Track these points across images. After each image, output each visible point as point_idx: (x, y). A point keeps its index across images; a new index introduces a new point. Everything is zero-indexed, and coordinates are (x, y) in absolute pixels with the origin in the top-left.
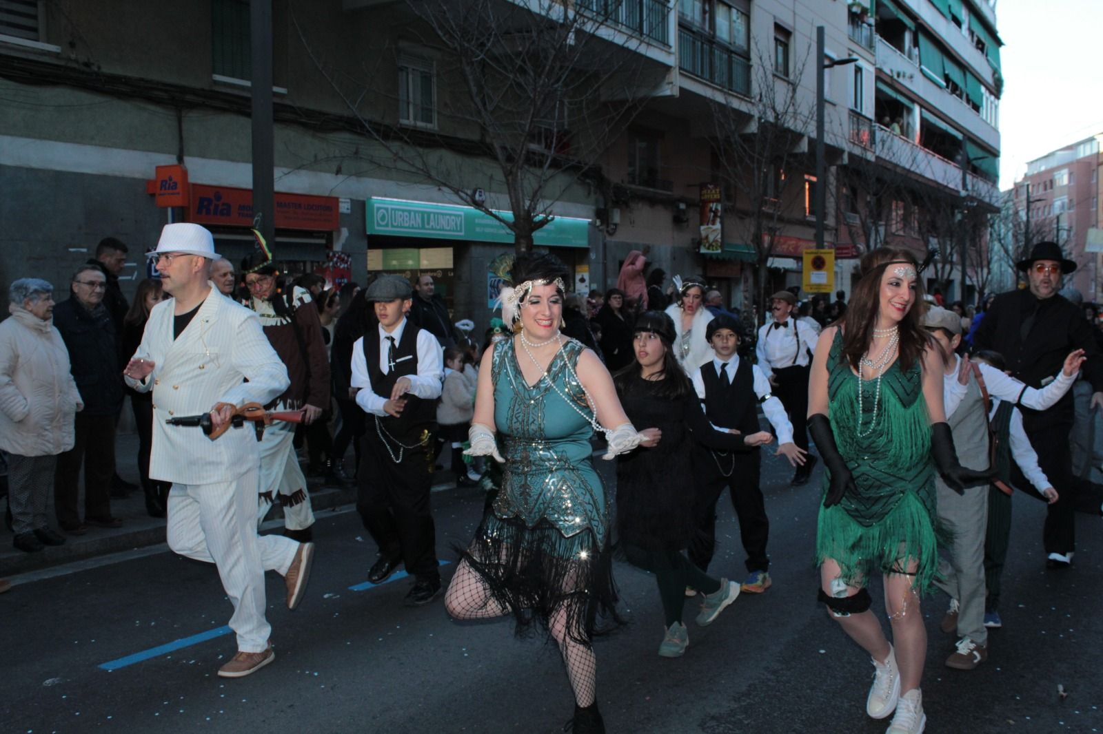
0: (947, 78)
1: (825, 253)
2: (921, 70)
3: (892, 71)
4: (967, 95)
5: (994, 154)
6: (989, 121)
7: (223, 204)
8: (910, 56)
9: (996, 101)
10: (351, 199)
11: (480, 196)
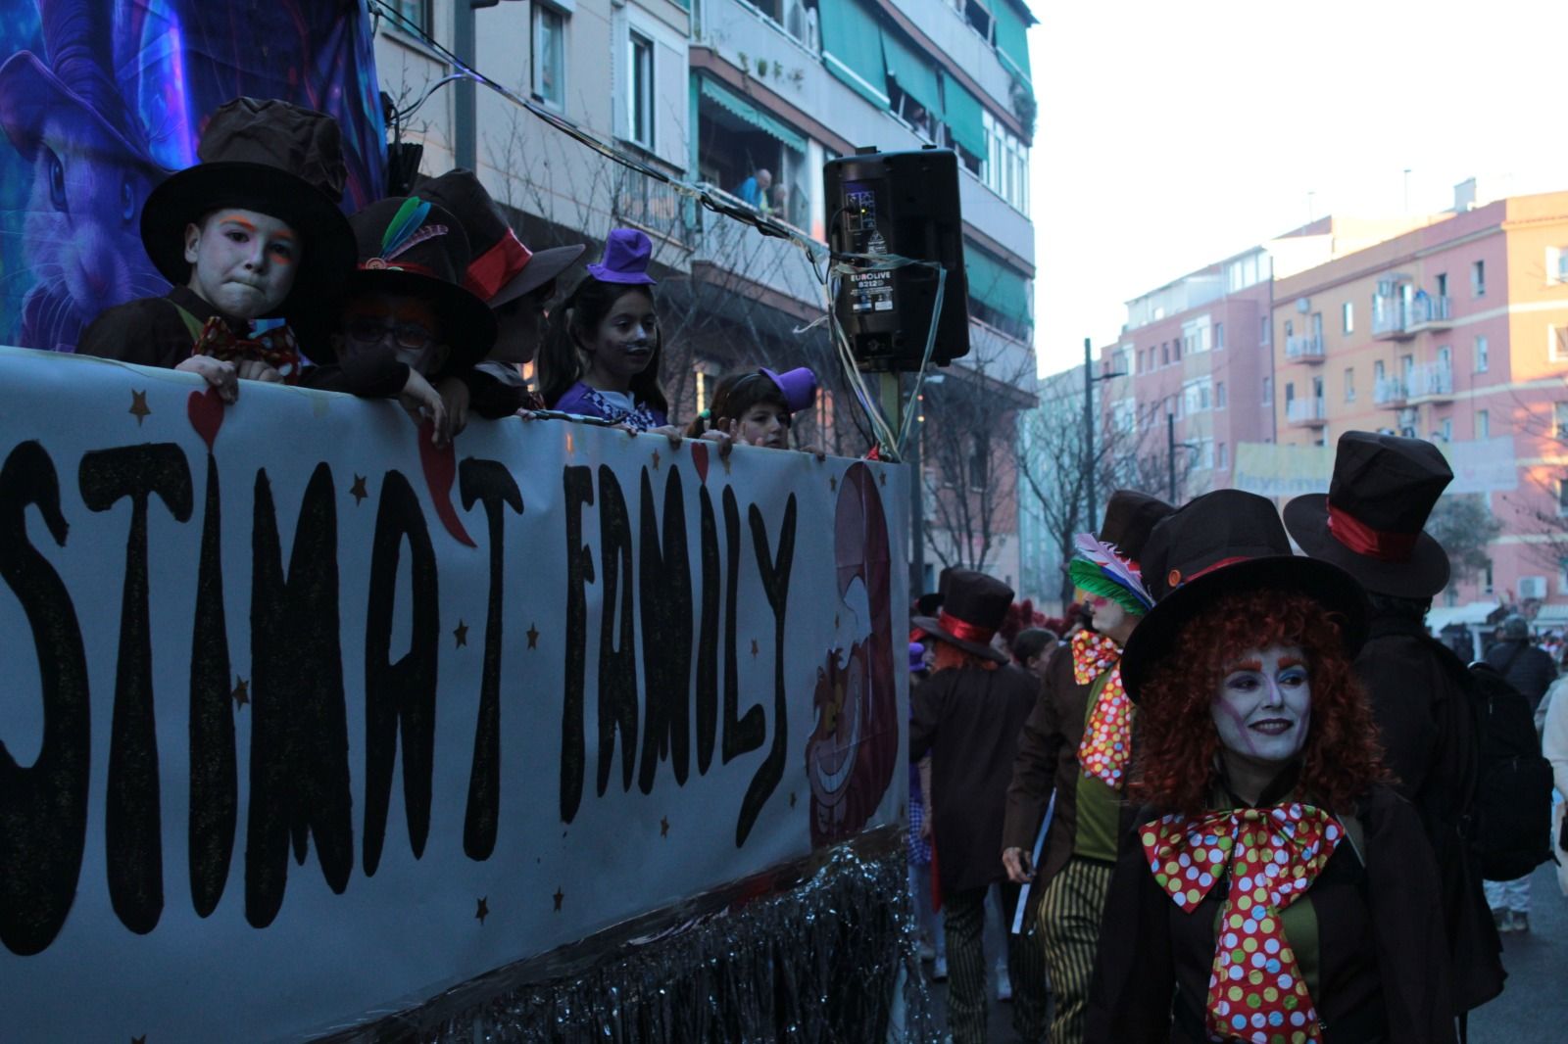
0: (893, 88)
2: (824, 62)
3: (743, 58)
4: (947, 131)
5: (1023, 271)
6: (1004, 195)
8: (796, 30)
9: (1022, 150)
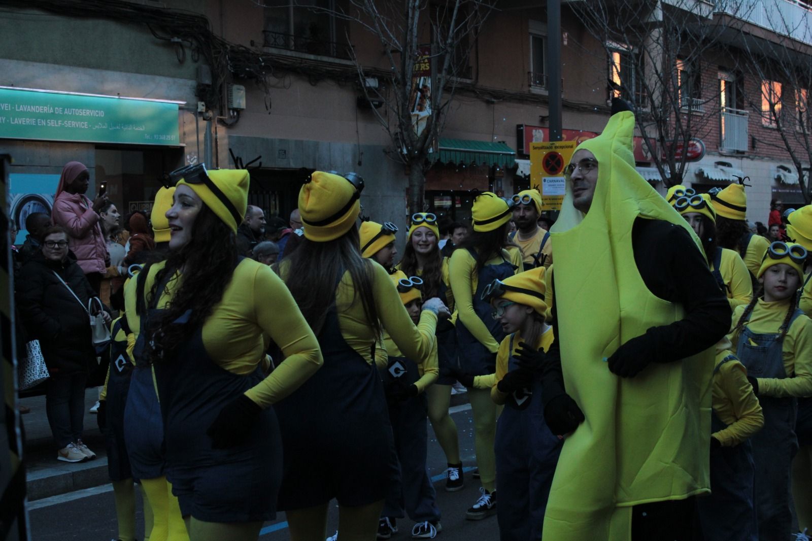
1: (562, 147)
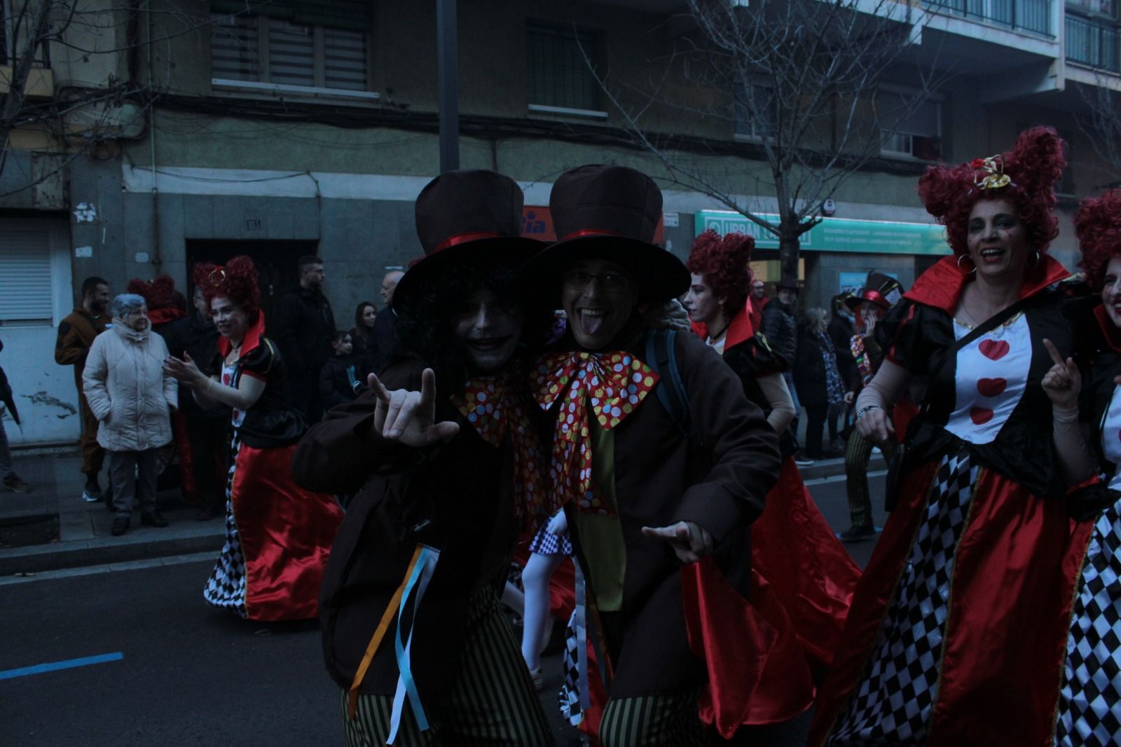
7: (537, 222)
10: (679, 214)
11: (830, 205)
